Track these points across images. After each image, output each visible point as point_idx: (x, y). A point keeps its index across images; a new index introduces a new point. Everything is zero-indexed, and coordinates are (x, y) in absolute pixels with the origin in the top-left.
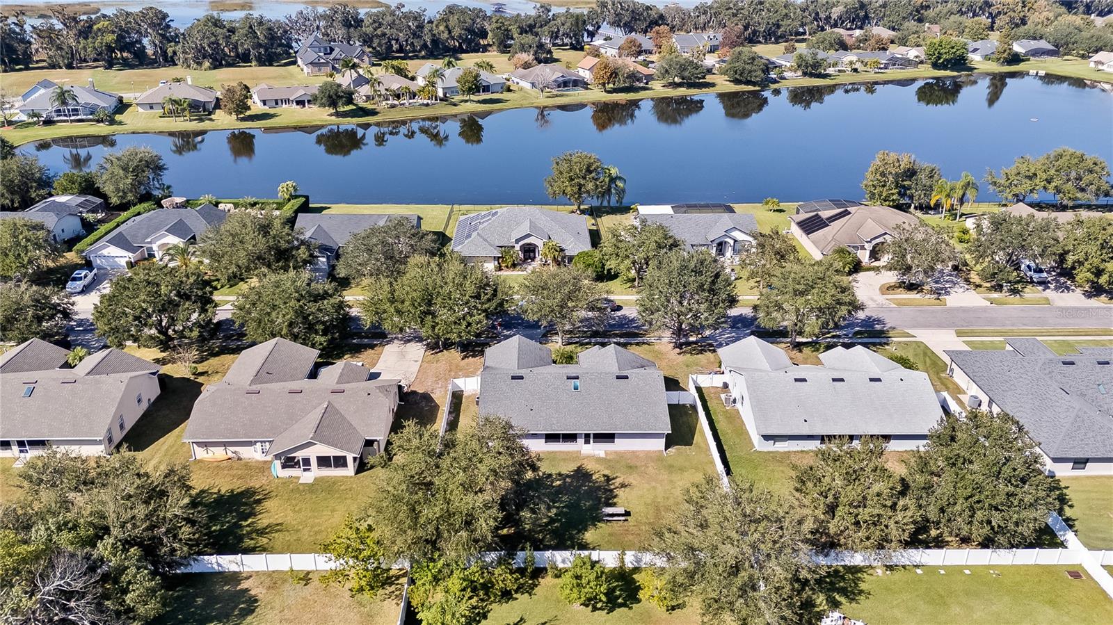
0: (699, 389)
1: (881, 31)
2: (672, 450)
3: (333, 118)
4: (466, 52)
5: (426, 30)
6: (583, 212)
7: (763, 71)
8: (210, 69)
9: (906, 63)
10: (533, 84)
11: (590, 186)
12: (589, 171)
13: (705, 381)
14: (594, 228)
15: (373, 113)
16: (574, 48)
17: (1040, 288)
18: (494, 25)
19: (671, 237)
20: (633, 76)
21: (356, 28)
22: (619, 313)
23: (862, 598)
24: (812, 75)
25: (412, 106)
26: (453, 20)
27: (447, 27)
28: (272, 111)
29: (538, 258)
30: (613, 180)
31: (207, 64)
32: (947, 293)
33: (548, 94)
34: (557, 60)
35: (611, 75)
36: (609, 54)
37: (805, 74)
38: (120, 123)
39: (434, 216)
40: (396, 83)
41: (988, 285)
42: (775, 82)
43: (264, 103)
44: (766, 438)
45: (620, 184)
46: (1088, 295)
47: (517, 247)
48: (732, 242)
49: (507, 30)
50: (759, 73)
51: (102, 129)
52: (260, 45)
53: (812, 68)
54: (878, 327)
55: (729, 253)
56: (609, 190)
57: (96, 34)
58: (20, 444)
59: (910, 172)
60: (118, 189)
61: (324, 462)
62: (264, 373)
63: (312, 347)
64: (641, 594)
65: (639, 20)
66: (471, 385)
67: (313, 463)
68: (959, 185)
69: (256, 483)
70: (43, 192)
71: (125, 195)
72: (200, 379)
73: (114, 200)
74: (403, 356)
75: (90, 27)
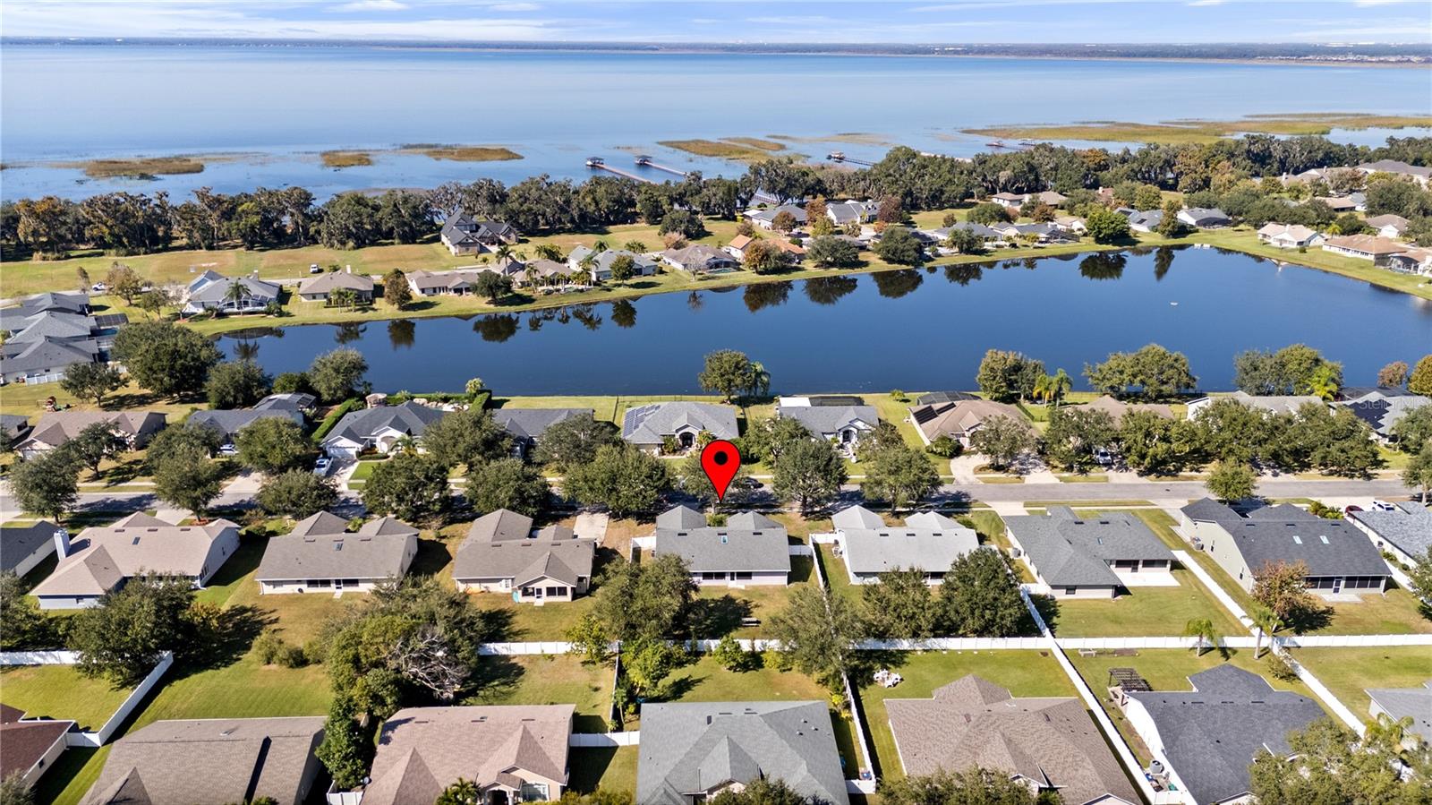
0: (816, 546)
1: (1050, 197)
2: (792, 585)
3: (492, 306)
4: (614, 223)
5: (574, 205)
6: (733, 402)
7: (915, 250)
8: (354, 248)
9: (1068, 236)
10: (685, 266)
11: (738, 381)
12: (737, 367)
13: (822, 539)
14: (742, 417)
15: (530, 300)
16: (725, 218)
17: (1105, 469)
18: (643, 196)
20: (785, 257)
21: (501, 203)
22: (760, 490)
23: (904, 666)
24: (968, 252)
25: (567, 293)
26: (601, 191)
27: (594, 199)
28: (431, 299)
29: (694, 444)
30: (759, 374)
31: (351, 244)
32: (1028, 473)
33: (700, 277)
34: (709, 234)
35: (762, 258)
36: (762, 226)
37: (961, 251)
38: (288, 315)
39: (603, 407)
40: (549, 269)
41: (1063, 466)
42: (930, 259)
43: (423, 291)
44: (859, 574)
45: (765, 379)
46: (1141, 474)
47: (677, 436)
48: (855, 431)
49: (656, 201)
50: (911, 253)
51: (272, 321)
52: (405, 224)
53: (968, 245)
54: (964, 500)
55: (854, 439)
56: (755, 383)
57: (240, 216)
58: (338, 582)
59: (1017, 368)
60: (329, 388)
61: (551, 591)
62: (499, 533)
63: (527, 515)
64: (766, 664)
65: (795, 186)
66: (647, 542)
67: (544, 592)
68: (1055, 379)
69: (504, 606)
70: (263, 390)
71: (335, 392)
72: (443, 541)
73: (326, 397)
74: (592, 523)
75: (233, 210)
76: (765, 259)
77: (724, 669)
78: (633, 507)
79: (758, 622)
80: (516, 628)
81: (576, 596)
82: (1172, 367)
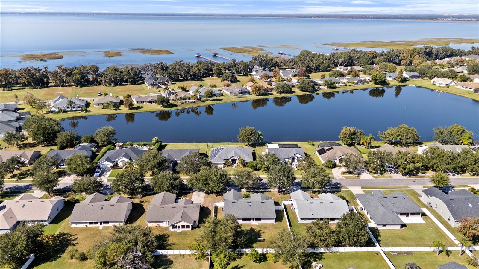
0: (284, 205)
1: (357, 68)
2: (277, 223)
3: (162, 108)
4: (205, 77)
5: (191, 71)
6: (250, 145)
7: (312, 87)
8: (114, 86)
9: (365, 82)
10: (231, 93)
11: (252, 138)
12: (252, 133)
13: (287, 203)
14: (254, 151)
15: (176, 106)
16: (244, 75)
17: (390, 173)
18: (215, 68)
19: (277, 158)
20: (266, 90)
21: (166, 70)
22: (262, 181)
23: (323, 259)
24: (330, 87)
25: (189, 103)
26: (201, 66)
27: (198, 68)
28: (140, 106)
29: (237, 163)
30: (259, 135)
31: (113, 85)
32: (361, 174)
33: (236, 97)
34: (238, 81)
35: (258, 90)
36: (257, 78)
37: (328, 87)
38: (89, 111)
39: (202, 147)
40: (182, 94)
41: (374, 172)
42: (317, 90)
43: (138, 102)
44: (302, 219)
45: (262, 137)
46: (404, 175)
47: (230, 160)
48: (296, 158)
49: (220, 69)
51: (83, 114)
52: (132, 78)
53: (330, 85)
54: (339, 186)
55: (296, 161)
56: (258, 139)
57: (73, 75)
58: (101, 223)
59: (354, 133)
60: (102, 141)
61: (183, 227)
62: (164, 202)
63: (174, 194)
64: (268, 259)
65: (268, 64)
66: (220, 205)
67: (181, 227)
68: (369, 138)
69: (165, 233)
70: (77, 142)
71: (104, 142)
72: (142, 204)
73: (100, 144)
74: (199, 196)
75: (71, 72)
76: (259, 91)
77: (252, 261)
78: (215, 191)
79: (264, 240)
80: (170, 242)
81: (193, 228)
82: (411, 133)
